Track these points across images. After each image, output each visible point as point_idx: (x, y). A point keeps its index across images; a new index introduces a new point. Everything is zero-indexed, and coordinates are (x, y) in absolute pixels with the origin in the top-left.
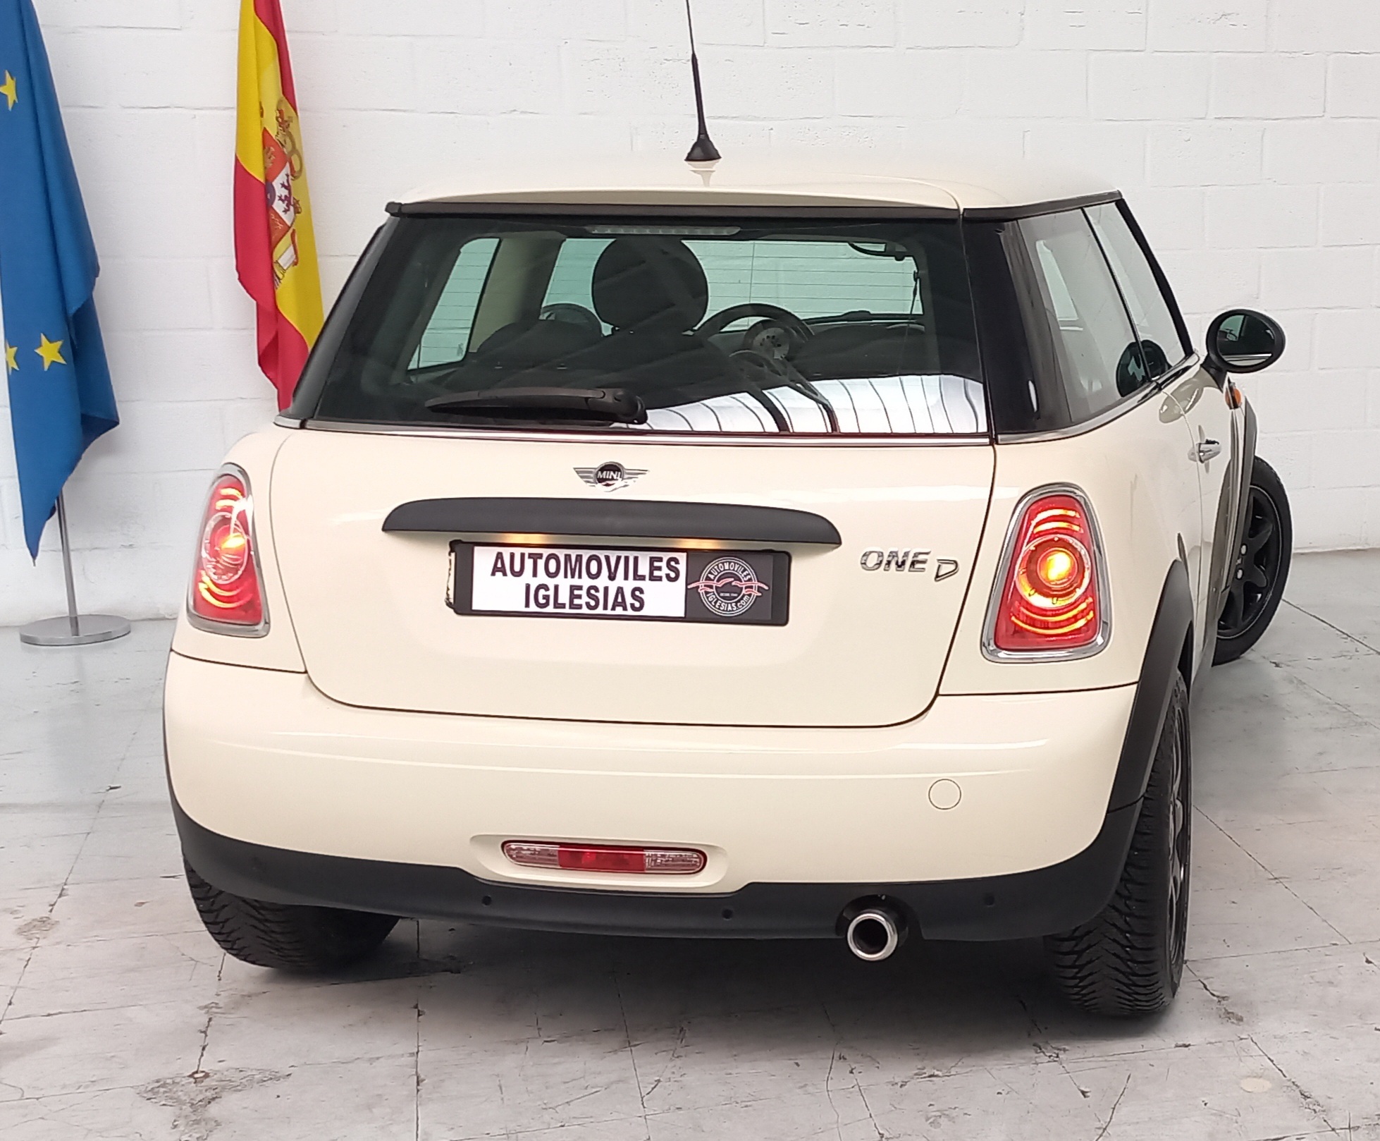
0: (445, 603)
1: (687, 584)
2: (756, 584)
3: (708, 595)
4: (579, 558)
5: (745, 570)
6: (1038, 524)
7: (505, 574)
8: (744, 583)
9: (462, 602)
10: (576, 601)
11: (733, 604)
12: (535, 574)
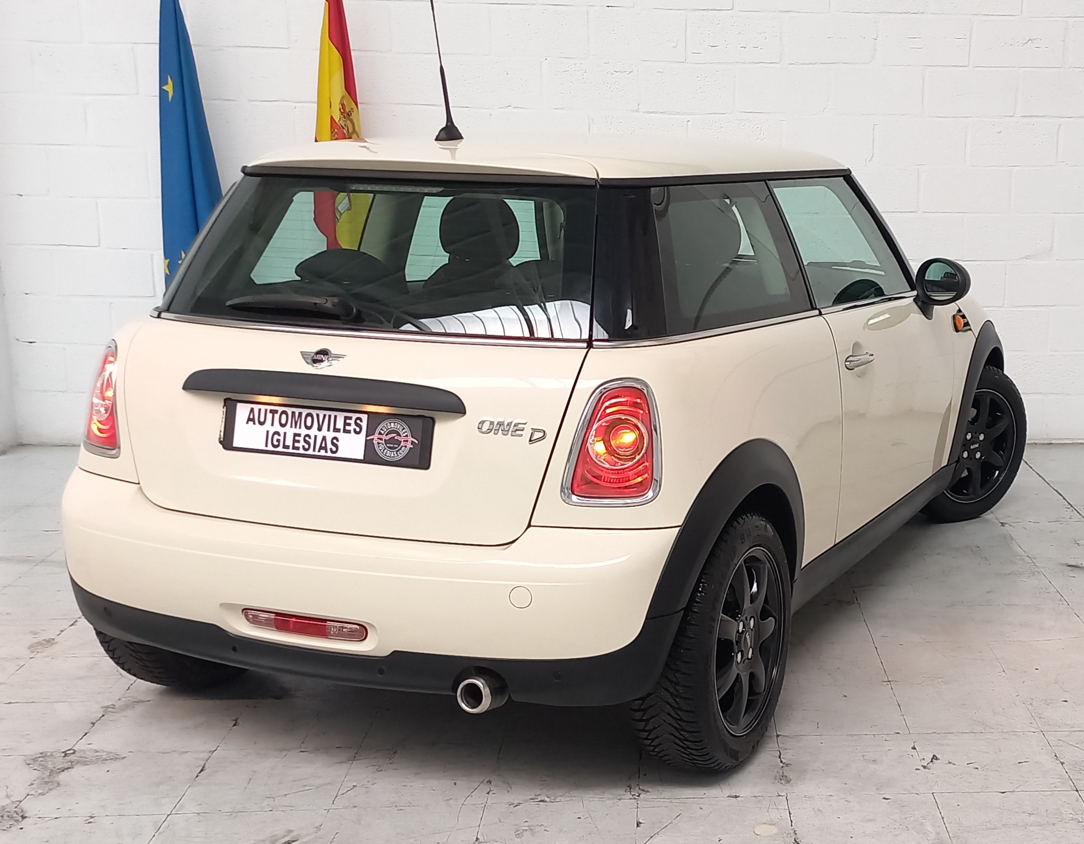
0: (218, 441)
1: (367, 436)
2: (410, 439)
3: (379, 445)
4: (300, 414)
5: (404, 429)
6: (607, 408)
7: (254, 423)
8: (402, 437)
9: (227, 442)
10: (297, 445)
11: (395, 452)
12: (272, 425)
